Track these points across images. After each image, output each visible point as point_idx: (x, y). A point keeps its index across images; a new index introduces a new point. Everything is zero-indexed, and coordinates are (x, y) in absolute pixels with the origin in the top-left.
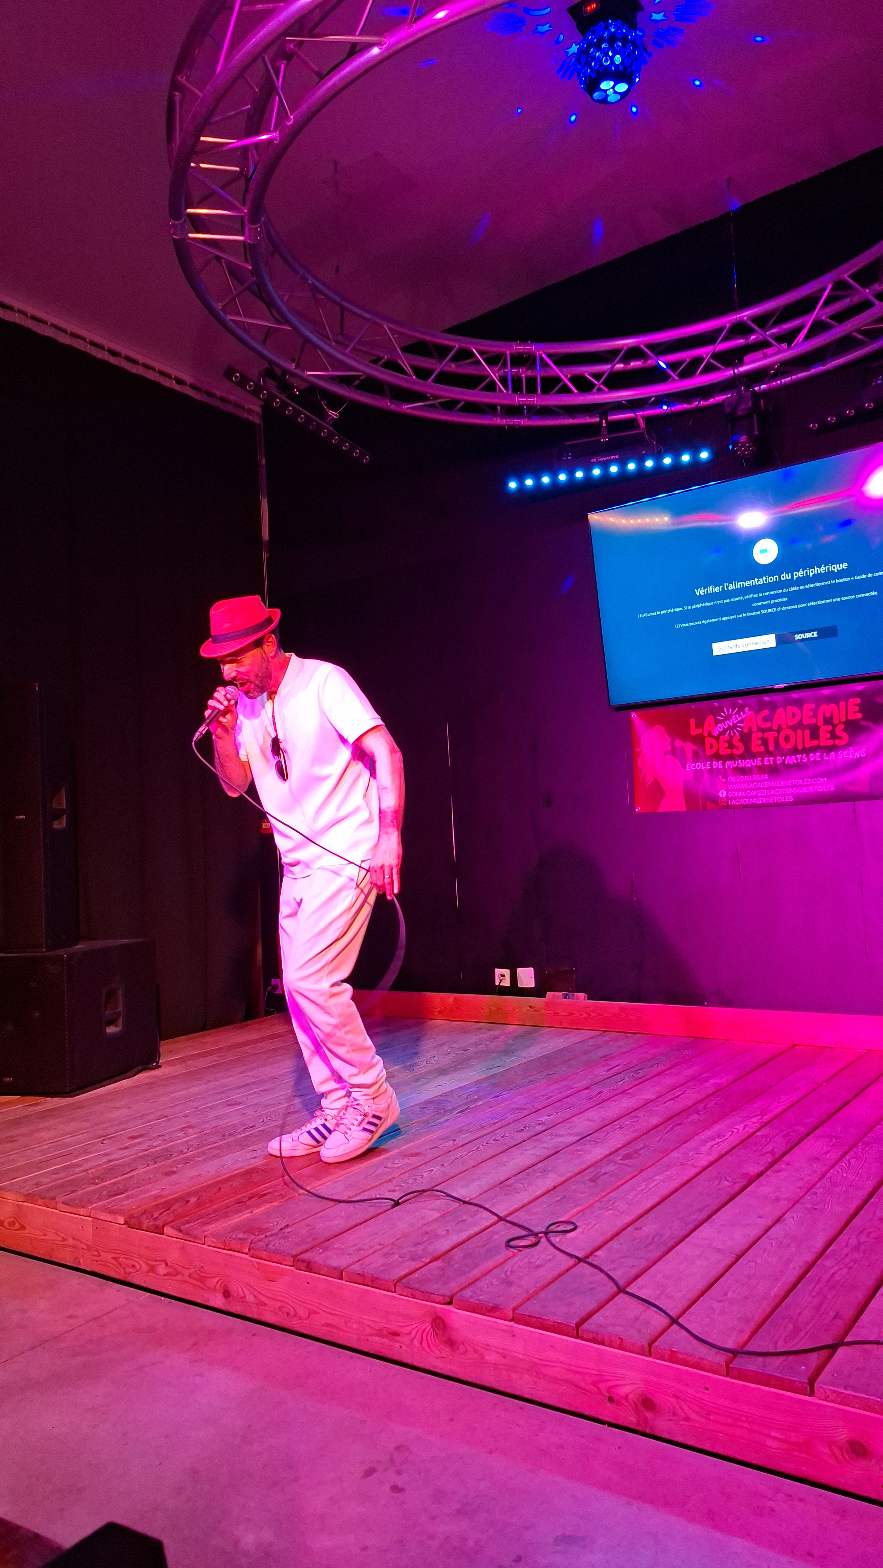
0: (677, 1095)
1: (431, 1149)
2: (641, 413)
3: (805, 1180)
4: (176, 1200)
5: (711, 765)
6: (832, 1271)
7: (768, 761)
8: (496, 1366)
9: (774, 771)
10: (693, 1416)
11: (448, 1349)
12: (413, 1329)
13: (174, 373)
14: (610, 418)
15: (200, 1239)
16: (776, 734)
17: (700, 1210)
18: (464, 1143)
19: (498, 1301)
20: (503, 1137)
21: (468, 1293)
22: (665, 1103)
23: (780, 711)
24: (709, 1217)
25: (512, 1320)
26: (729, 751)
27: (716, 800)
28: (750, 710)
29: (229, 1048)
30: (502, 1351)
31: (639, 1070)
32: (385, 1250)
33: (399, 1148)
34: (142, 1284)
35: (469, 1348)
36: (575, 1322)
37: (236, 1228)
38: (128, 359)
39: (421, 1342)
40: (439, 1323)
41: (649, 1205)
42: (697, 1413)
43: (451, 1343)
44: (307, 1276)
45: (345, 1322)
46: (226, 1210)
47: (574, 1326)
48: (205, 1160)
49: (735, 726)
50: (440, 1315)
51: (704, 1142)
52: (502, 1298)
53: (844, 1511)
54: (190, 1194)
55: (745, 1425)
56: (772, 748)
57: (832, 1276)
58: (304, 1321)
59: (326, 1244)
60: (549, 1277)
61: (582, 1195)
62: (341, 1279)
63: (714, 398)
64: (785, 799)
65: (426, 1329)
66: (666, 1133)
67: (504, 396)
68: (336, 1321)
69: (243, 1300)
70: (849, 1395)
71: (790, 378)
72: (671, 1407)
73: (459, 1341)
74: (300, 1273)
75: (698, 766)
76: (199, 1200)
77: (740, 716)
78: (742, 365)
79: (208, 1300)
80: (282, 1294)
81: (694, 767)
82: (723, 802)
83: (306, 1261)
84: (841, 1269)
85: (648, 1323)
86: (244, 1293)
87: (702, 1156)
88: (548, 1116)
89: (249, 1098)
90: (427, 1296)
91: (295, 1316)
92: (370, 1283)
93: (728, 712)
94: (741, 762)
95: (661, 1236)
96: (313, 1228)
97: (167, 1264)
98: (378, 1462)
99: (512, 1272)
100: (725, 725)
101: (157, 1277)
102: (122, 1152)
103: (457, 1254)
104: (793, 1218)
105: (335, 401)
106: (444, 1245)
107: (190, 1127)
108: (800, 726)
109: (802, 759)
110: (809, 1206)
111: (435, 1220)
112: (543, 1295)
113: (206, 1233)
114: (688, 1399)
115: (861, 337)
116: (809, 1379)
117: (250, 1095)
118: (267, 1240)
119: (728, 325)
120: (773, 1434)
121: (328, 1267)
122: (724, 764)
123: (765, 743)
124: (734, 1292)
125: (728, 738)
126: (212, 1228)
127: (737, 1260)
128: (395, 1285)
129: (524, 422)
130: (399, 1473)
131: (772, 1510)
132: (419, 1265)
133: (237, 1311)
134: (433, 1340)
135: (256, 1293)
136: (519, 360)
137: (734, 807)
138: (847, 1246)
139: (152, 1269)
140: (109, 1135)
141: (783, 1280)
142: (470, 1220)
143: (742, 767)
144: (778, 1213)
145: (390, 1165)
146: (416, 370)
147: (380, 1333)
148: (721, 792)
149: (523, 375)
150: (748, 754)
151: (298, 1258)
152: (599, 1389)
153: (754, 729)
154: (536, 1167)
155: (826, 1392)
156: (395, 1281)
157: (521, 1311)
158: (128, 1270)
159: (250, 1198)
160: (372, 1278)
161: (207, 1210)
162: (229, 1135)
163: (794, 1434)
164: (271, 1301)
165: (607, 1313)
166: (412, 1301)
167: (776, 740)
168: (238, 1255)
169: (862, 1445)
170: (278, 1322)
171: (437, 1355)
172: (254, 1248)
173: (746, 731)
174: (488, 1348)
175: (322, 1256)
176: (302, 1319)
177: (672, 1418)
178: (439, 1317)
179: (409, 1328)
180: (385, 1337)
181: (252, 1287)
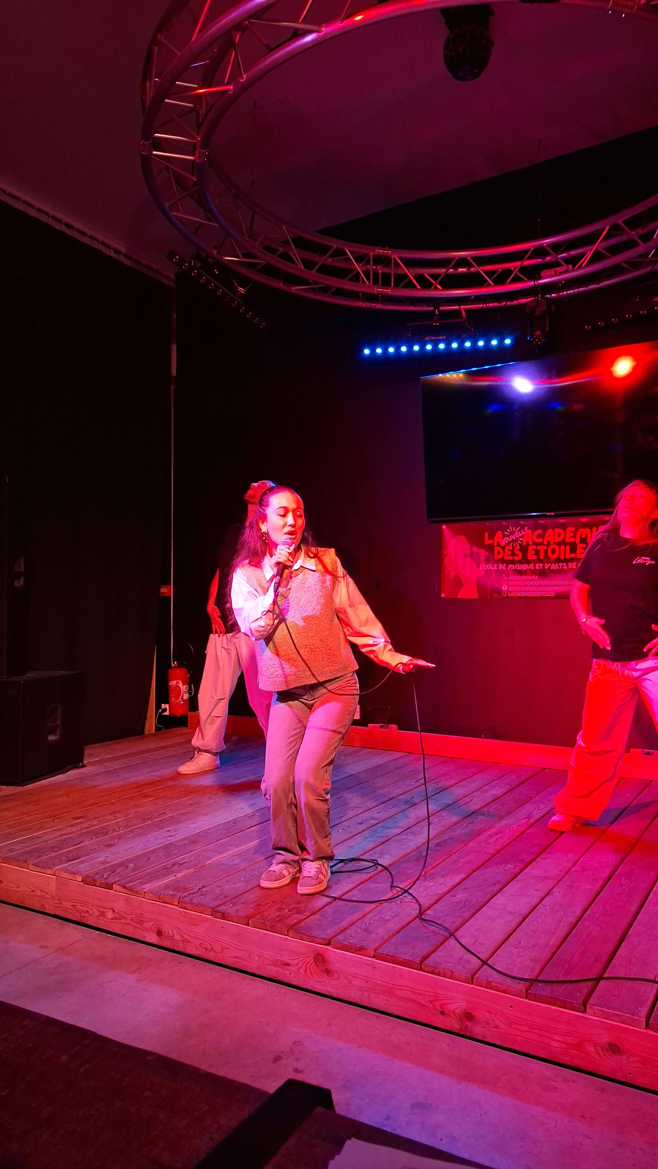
0: (467, 801)
2: (464, 307)
3: (563, 866)
4: (119, 865)
5: (498, 567)
6: (589, 929)
7: (539, 566)
8: (360, 989)
9: (542, 574)
10: (501, 1025)
11: (325, 976)
12: (301, 961)
13: (113, 244)
14: (441, 308)
15: (141, 894)
16: (546, 548)
17: (495, 884)
19: (363, 944)
20: (348, 827)
21: (341, 937)
22: (460, 807)
23: (550, 531)
24: (501, 890)
25: (374, 957)
26: (511, 558)
27: (499, 592)
28: (528, 529)
29: (135, 754)
30: (365, 978)
31: (438, 782)
32: (278, 906)
34: (94, 925)
35: (341, 975)
36: (419, 959)
37: (167, 887)
38: (79, 231)
39: (306, 971)
40: (320, 958)
41: (458, 879)
42: (503, 1023)
43: (328, 972)
44: (222, 923)
45: (249, 956)
46: (157, 874)
47: (419, 962)
48: (134, 837)
49: (517, 540)
50: (321, 953)
51: (491, 836)
52: (365, 942)
53: (602, 1089)
54: (130, 861)
55: (537, 1031)
56: (542, 557)
57: (590, 932)
58: (218, 954)
59: (234, 900)
60: (397, 928)
61: (411, 871)
62: (248, 926)
63: (517, 300)
64: (549, 595)
65: (310, 961)
66: (464, 828)
67: (367, 287)
68: (242, 955)
69: (172, 938)
70: (609, 1012)
71: (573, 291)
72: (485, 1019)
73: (334, 970)
74: (216, 920)
75: (489, 567)
76: (135, 866)
77: (521, 533)
78: (541, 278)
79: (145, 937)
80: (201, 934)
81: (485, 567)
83: (221, 912)
84: (595, 928)
85: (467, 963)
86: (173, 933)
87: (491, 846)
88: (378, 813)
89: (157, 792)
90: (312, 939)
91: (212, 950)
92: (269, 929)
93: (513, 529)
94: (520, 565)
95: (470, 901)
96: (223, 889)
97: (114, 911)
98: (283, 1052)
99: (370, 923)
100: (510, 538)
101: (107, 920)
102: (70, 828)
103: (329, 910)
104: (559, 891)
105: (243, 281)
106: (319, 903)
107: (118, 812)
108: (563, 543)
109: (563, 566)
110: (569, 884)
112: (394, 940)
113: (145, 890)
114: (498, 1014)
115: (626, 266)
116: (583, 1002)
117: (157, 790)
118: (191, 896)
119: (532, 248)
120: (556, 1038)
121: (238, 917)
122: (507, 567)
123: (537, 553)
124: (525, 941)
125: (511, 548)
126: (148, 887)
127: (524, 920)
128: (288, 931)
129: (379, 306)
130: (298, 1060)
131: (556, 1088)
132: (303, 918)
133: (167, 946)
134: (315, 970)
135: (182, 933)
136: (379, 260)
137: (512, 597)
138: (598, 912)
139: (103, 914)
140: (57, 816)
141: (557, 935)
143: (520, 569)
144: (549, 888)
146: (304, 261)
147: (275, 963)
149: (380, 271)
150: (525, 560)
151: (215, 909)
152: (434, 1005)
153: (531, 543)
154: (374, 850)
155: (594, 1011)
156: (288, 928)
157: (380, 951)
158: (83, 914)
159: (173, 866)
160: (271, 926)
161: (143, 873)
162: (148, 818)
163: (570, 1038)
164: (193, 939)
165: (441, 954)
166: (301, 942)
167: (546, 552)
168: (169, 906)
169: (617, 1046)
170: (198, 954)
171: (317, 980)
172: (181, 902)
173: (524, 544)
174: (355, 975)
175: (233, 908)
176: (217, 953)
177: (485, 1026)
178: (319, 954)
179: (297, 961)
180: (278, 966)
181: (179, 929)
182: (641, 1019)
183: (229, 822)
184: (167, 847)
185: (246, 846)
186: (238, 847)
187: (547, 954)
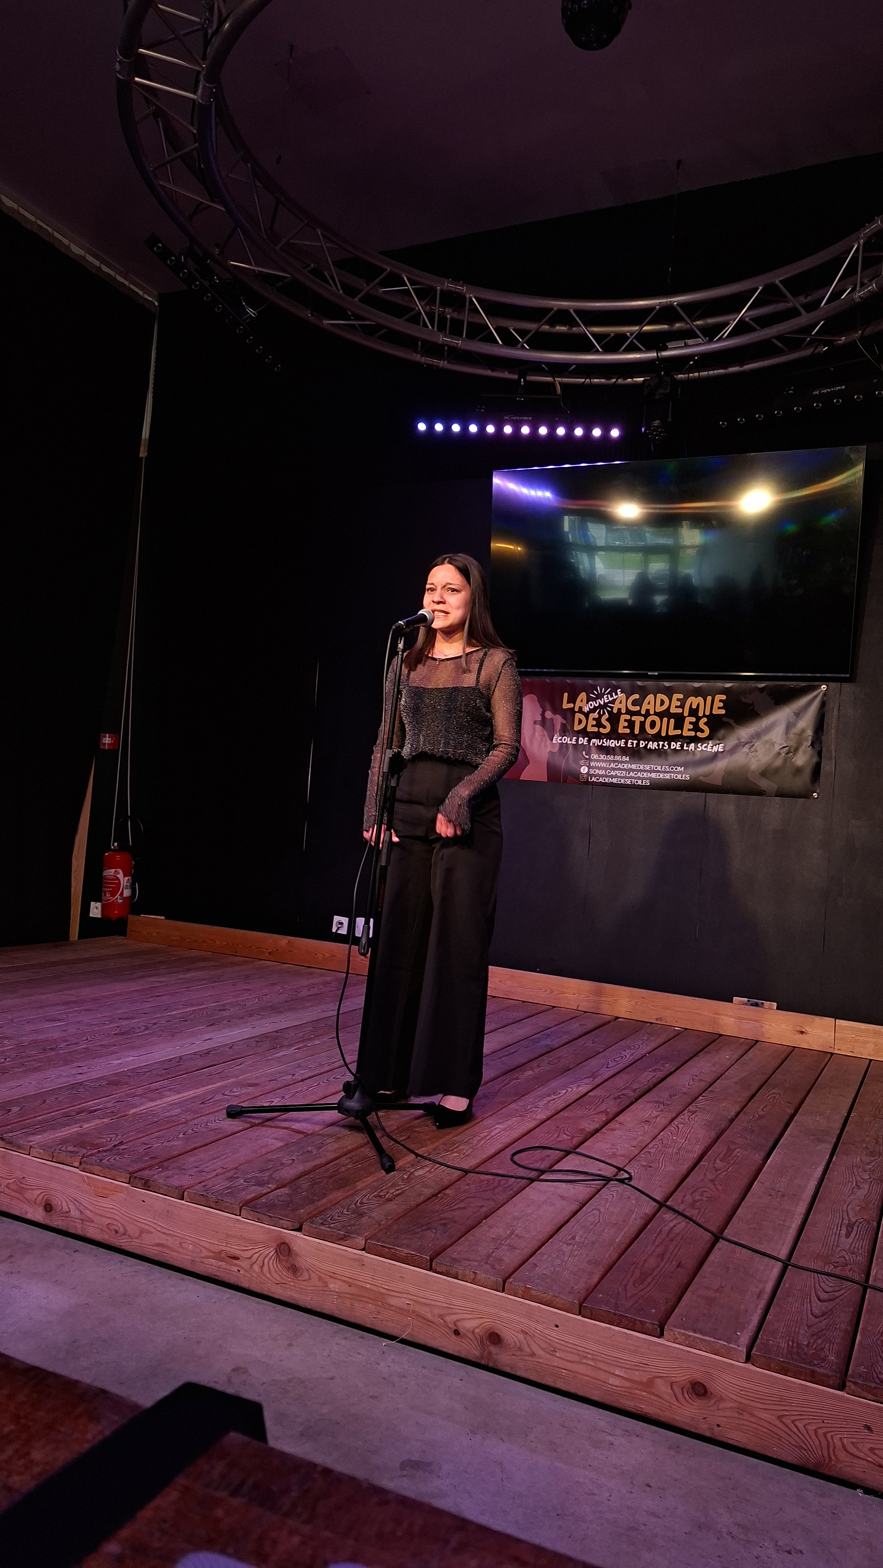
1: (270, 1081)
2: (560, 379)
3: (638, 1140)
5: (577, 740)
6: (672, 1224)
7: (632, 743)
8: (340, 1295)
9: (636, 754)
10: (540, 1352)
11: (290, 1275)
12: (255, 1254)
14: (528, 377)
15: (24, 1149)
16: (642, 719)
18: (303, 1077)
19: (350, 1230)
21: (318, 1220)
23: (651, 697)
25: (363, 1249)
26: (596, 729)
27: (577, 775)
28: (622, 692)
30: (347, 1280)
32: (229, 1174)
33: (237, 1077)
35: (313, 1274)
36: (429, 1254)
37: (64, 1141)
39: (262, 1267)
40: (284, 1250)
41: (492, 1150)
42: (543, 1349)
43: (294, 1270)
44: (143, 1194)
45: (180, 1243)
46: (53, 1122)
47: (429, 1258)
48: (25, 1071)
49: (606, 705)
50: (287, 1241)
51: (542, 1097)
52: (353, 1228)
54: (14, 1102)
55: (591, 1363)
56: (637, 731)
57: (672, 1228)
58: (134, 1240)
59: (165, 1164)
60: (400, 1211)
62: (183, 1200)
63: (632, 378)
64: (642, 783)
65: (269, 1253)
67: (430, 333)
68: (170, 1241)
70: (697, 1338)
71: (707, 373)
72: (517, 1343)
73: (303, 1267)
74: (135, 1190)
75: (564, 739)
76: (22, 1110)
77: (612, 696)
78: (666, 349)
79: (26, 1212)
80: (110, 1211)
81: (559, 740)
82: (583, 778)
83: (143, 1179)
84: (679, 1223)
85: (500, 1260)
86: (69, 1208)
87: (540, 1110)
89: (70, 1015)
90: (275, 1221)
91: (124, 1234)
92: (213, 1205)
93: (601, 691)
94: (606, 741)
96: (151, 1147)
99: (362, 1203)
100: (596, 703)
103: (304, 1183)
106: (289, 1173)
107: (6, 1038)
108: (666, 714)
109: (663, 745)
110: (644, 1163)
111: (280, 1149)
112: (394, 1227)
113: (31, 1143)
114: (536, 1335)
116: (660, 1322)
117: (70, 1012)
118: (100, 1154)
119: (657, 309)
120: (616, 1373)
121: (169, 1186)
122: (589, 741)
123: (631, 724)
124: (581, 1237)
125: (597, 716)
126: (38, 1138)
127: (581, 1208)
128: (240, 1208)
129: (444, 364)
131: (612, 1444)
132: (265, 1191)
133: (59, 1226)
134: (275, 1266)
135: (82, 1208)
136: (448, 299)
137: (593, 783)
138: (682, 1202)
141: (626, 1229)
142: (315, 1151)
143: (606, 746)
145: (227, 1092)
146: (344, 285)
147: (218, 1256)
148: (583, 767)
149: (449, 315)
150: (614, 734)
151: (135, 1175)
152: (445, 1322)
153: (623, 711)
155: (674, 1334)
156: (241, 1205)
157: (374, 1241)
159: (78, 1113)
160: (217, 1200)
161: (31, 1120)
162: (51, 1049)
163: (637, 1373)
164: (98, 1218)
165: (460, 1249)
166: (257, 1225)
167: (642, 724)
168: (65, 1168)
169: (704, 1386)
170: (103, 1239)
171: (277, 1280)
172: (85, 1162)
173: (615, 711)
174: (333, 1276)
175: (162, 1174)
176: (132, 1238)
177: (519, 1353)
178: (284, 1243)
179: (251, 1253)
180: (223, 1260)
181: (78, 1202)
182: (740, 1348)
183: (170, 1060)
184: (73, 1087)
185: (191, 1092)
186: (180, 1093)
187: (610, 1254)
